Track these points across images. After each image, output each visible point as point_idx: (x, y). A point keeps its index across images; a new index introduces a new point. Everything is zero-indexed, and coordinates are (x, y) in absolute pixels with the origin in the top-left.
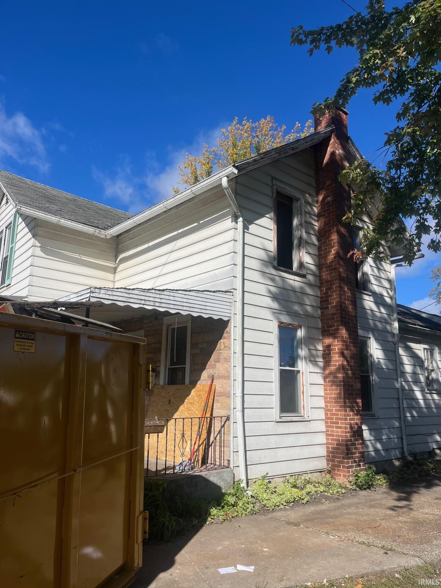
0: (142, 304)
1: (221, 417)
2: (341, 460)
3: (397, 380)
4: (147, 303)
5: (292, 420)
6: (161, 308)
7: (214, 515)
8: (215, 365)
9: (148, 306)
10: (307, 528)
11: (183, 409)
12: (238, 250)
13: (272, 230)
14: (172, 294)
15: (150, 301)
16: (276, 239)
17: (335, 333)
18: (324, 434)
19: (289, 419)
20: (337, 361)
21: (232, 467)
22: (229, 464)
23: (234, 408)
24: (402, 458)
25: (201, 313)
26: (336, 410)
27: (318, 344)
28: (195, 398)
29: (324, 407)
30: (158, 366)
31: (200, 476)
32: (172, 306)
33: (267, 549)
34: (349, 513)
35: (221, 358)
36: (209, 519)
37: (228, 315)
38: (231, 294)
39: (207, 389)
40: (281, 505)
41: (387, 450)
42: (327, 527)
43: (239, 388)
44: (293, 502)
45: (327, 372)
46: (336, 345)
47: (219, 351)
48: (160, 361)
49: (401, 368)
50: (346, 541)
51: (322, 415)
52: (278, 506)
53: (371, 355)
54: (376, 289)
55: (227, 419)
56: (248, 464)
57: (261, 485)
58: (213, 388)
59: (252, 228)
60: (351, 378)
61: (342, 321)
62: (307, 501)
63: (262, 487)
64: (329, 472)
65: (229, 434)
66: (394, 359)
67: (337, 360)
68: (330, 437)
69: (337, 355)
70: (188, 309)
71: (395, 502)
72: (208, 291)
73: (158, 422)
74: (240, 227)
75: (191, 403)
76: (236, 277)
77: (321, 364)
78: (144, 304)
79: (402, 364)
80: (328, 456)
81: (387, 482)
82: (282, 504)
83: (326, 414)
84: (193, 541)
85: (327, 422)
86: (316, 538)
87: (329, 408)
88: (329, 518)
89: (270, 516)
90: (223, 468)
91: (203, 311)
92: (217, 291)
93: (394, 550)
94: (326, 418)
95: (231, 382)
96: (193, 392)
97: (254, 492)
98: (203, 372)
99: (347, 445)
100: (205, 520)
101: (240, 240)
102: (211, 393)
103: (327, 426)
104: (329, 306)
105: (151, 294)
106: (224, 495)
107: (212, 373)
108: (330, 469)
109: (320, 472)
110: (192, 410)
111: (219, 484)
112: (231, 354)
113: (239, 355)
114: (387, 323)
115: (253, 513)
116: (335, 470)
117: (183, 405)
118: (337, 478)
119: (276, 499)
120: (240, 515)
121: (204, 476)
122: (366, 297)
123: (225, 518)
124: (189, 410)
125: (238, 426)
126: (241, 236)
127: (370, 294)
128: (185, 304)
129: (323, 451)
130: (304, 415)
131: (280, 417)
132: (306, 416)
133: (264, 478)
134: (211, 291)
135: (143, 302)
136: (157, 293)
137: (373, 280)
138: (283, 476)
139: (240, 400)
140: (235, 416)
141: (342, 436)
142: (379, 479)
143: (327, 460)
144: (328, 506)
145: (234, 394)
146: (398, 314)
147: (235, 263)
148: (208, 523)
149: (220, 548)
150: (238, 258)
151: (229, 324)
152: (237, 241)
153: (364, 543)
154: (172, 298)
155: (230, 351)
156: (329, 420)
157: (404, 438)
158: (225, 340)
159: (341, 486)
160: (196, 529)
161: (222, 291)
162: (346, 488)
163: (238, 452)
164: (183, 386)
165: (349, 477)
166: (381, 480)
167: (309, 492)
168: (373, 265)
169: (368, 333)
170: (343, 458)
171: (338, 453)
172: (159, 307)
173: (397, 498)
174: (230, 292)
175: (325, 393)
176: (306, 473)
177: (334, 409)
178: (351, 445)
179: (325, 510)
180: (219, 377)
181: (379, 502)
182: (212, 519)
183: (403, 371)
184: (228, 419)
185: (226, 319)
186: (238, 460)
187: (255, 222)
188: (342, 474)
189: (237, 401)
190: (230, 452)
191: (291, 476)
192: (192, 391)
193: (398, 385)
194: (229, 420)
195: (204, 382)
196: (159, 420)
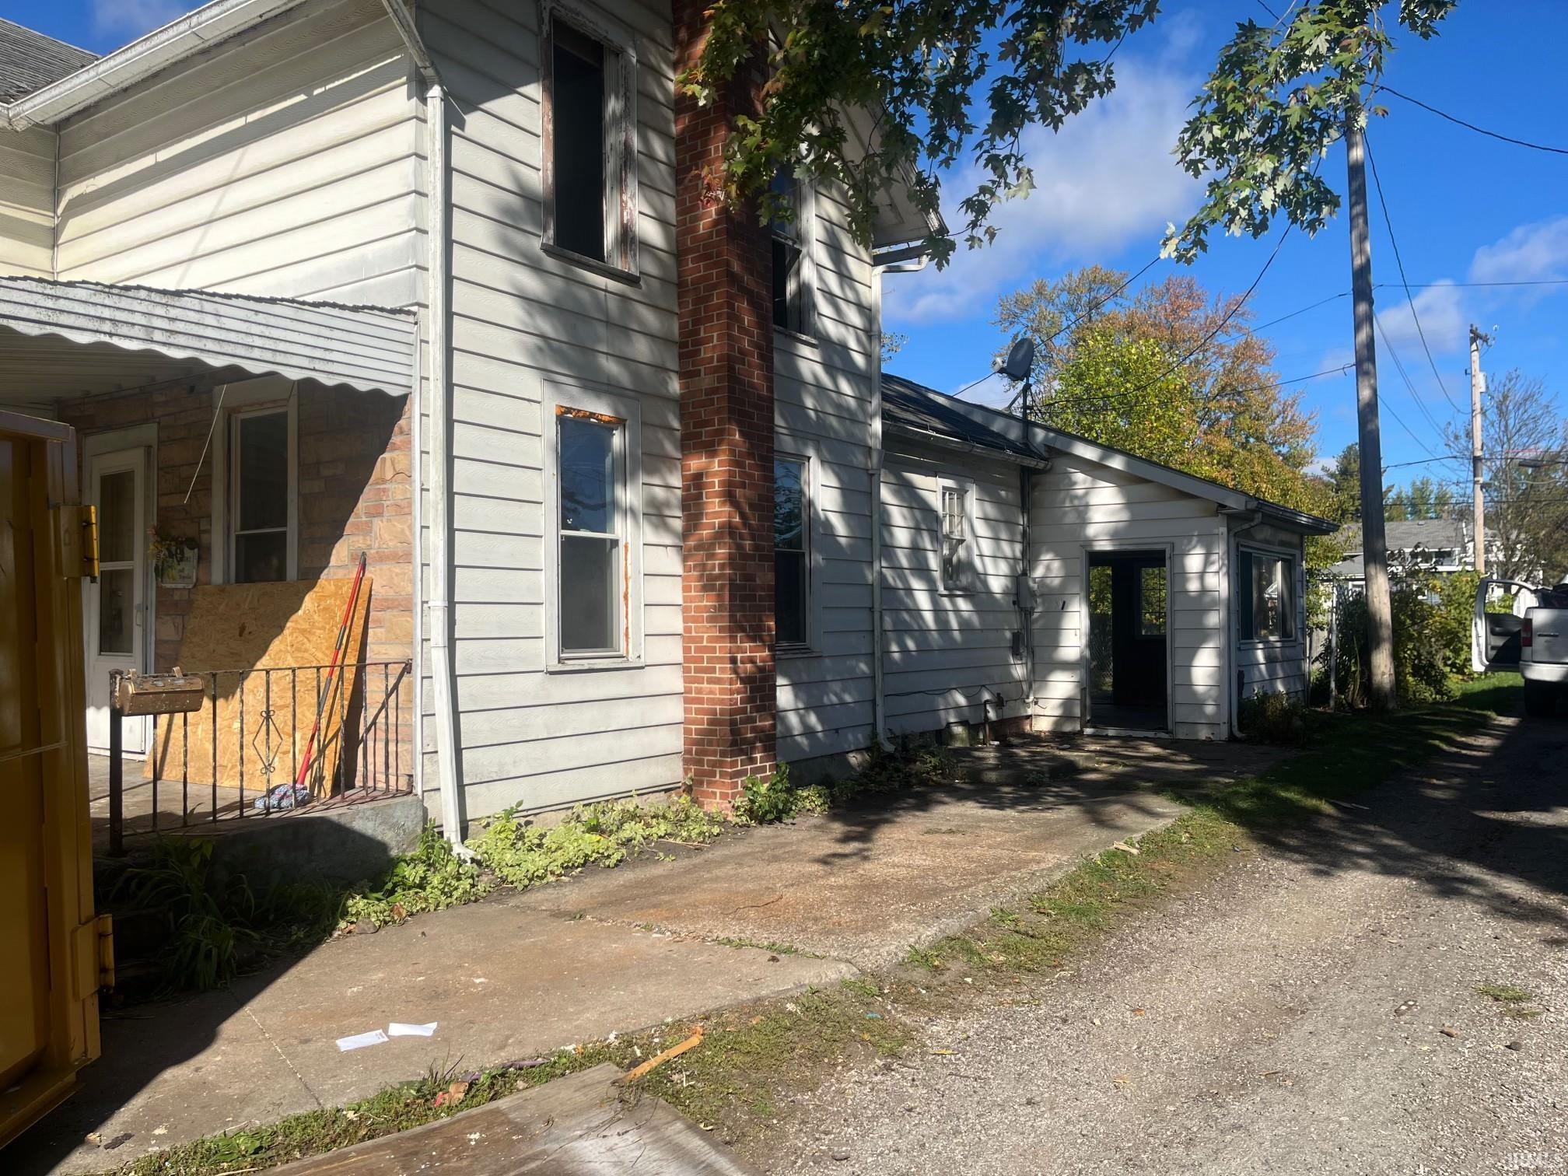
0: (105, 333)
1: (386, 665)
2: (718, 758)
3: (872, 563)
4: (124, 330)
5: (592, 667)
6: (172, 348)
7: (358, 914)
8: (369, 524)
9: (127, 341)
10: (601, 920)
11: (282, 647)
12: (431, 188)
13: (538, 136)
14: (208, 307)
15: (133, 324)
16: (550, 165)
17: (714, 441)
18: (680, 698)
19: (586, 664)
20: (717, 514)
21: (420, 793)
22: (411, 785)
23: (423, 640)
24: (872, 748)
25: (314, 370)
26: (711, 639)
27: (671, 472)
28: (316, 617)
29: (681, 631)
30: (205, 532)
31: (323, 820)
32: (210, 345)
33: (482, 980)
34: (716, 879)
35: (386, 504)
36: (342, 924)
37: (403, 381)
38: (411, 319)
39: (347, 590)
40: (549, 876)
41: (837, 731)
42: (651, 914)
43: (436, 585)
44: (583, 865)
45: (691, 543)
46: (715, 474)
47: (378, 484)
48: (209, 516)
49: (886, 535)
50: (689, 940)
51: (674, 651)
52: (541, 878)
53: (810, 503)
54: (832, 329)
55: (404, 670)
56: (466, 782)
57: (500, 832)
58: (364, 588)
59: (475, 122)
60: (752, 557)
61: (731, 411)
62: (620, 861)
63: (503, 836)
64: (689, 790)
65: (410, 710)
66: (868, 513)
67: (716, 511)
68: (694, 706)
69: (717, 500)
70: (268, 356)
71: (833, 845)
72: (334, 305)
73: (181, 682)
74: (435, 115)
75: (303, 632)
76: (426, 269)
77: (678, 524)
78: (111, 335)
79: (887, 524)
80: (688, 752)
81: (825, 803)
82: (552, 873)
83: (686, 650)
84: (281, 982)
85: (686, 670)
86: (615, 942)
87: (694, 634)
88: (665, 893)
89: (512, 902)
90: (394, 797)
91: (319, 365)
92: (364, 307)
93: (796, 951)
94: (687, 660)
95: (414, 569)
96: (309, 602)
97: (480, 850)
98: (337, 545)
99: (733, 723)
100: (329, 930)
101: (435, 156)
102: (360, 601)
103: (687, 680)
104: (702, 368)
105: (135, 302)
106: (394, 863)
107: (363, 546)
108: (689, 783)
109: (666, 791)
110: (306, 651)
111: (379, 838)
112: (412, 492)
113: (436, 497)
114: (854, 420)
115: (468, 900)
116: (701, 783)
117: (280, 637)
118: (706, 801)
119: (536, 862)
120: (432, 907)
121: (335, 818)
122: (805, 351)
123: (388, 919)
124: (298, 650)
125: (437, 688)
126: (439, 144)
127: (814, 341)
128: (258, 342)
129: (675, 741)
130: (627, 652)
131: (560, 660)
132: (632, 656)
133: (509, 814)
134: (343, 307)
135: (107, 327)
136: (158, 300)
137: (824, 307)
138: (567, 806)
139: (441, 617)
140: (426, 661)
141: (722, 702)
142: (807, 797)
143: (686, 761)
144: (670, 866)
145: (423, 603)
146: (885, 398)
147: (422, 228)
148: (336, 934)
149: (355, 989)
150: (431, 212)
151: (406, 408)
152: (425, 158)
153: (729, 941)
154: (210, 320)
155: (411, 484)
156: (692, 665)
157: (879, 701)
158: (394, 454)
159: (712, 821)
160: (298, 952)
161: (382, 310)
162: (724, 823)
163: (436, 752)
164: (279, 585)
165: (734, 797)
166: (810, 798)
167: (630, 840)
168: (828, 264)
169: (806, 445)
170: (723, 754)
171: (710, 743)
172: (164, 344)
173: (839, 836)
174: (409, 313)
175: (684, 597)
176: (627, 795)
177: (706, 635)
178: (743, 722)
179: (660, 876)
180: (382, 558)
181: (794, 847)
182: (352, 923)
183: (889, 543)
184: (408, 668)
185: (395, 392)
186: (436, 773)
187: (486, 106)
188: (718, 791)
189: (433, 621)
190: (412, 753)
191: (584, 805)
192: (307, 598)
193: (870, 577)
194: (409, 672)
195: (340, 574)
196: (185, 675)
